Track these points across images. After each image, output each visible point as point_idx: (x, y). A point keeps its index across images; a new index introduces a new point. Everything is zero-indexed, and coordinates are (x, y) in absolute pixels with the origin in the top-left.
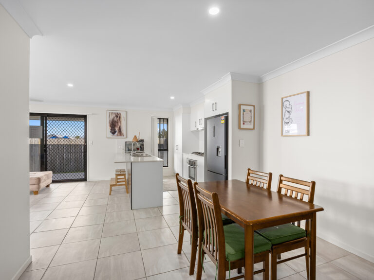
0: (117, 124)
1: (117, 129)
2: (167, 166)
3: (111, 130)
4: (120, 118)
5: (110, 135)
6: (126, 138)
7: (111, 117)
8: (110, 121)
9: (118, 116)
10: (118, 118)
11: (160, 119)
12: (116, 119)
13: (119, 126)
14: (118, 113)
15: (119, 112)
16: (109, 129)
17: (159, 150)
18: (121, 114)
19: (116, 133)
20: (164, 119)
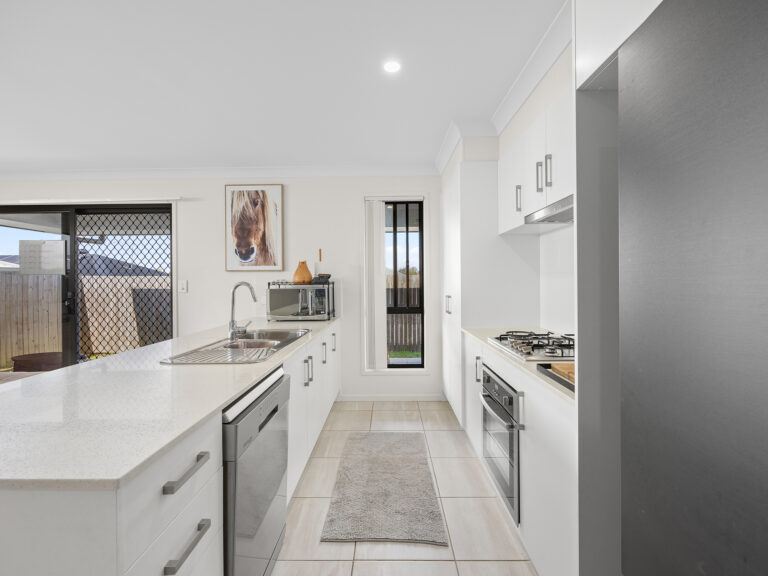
0: (254, 227)
1: (255, 243)
2: (422, 366)
3: (238, 245)
4: (263, 206)
5: (235, 260)
6: (283, 269)
7: (239, 206)
8: (233, 217)
9: (258, 200)
10: (259, 207)
11: (395, 204)
12: (251, 212)
13: (261, 233)
14: (257, 192)
15: (259, 189)
16: (232, 241)
17: (390, 311)
18: (268, 194)
19: (253, 256)
20: (407, 203)
